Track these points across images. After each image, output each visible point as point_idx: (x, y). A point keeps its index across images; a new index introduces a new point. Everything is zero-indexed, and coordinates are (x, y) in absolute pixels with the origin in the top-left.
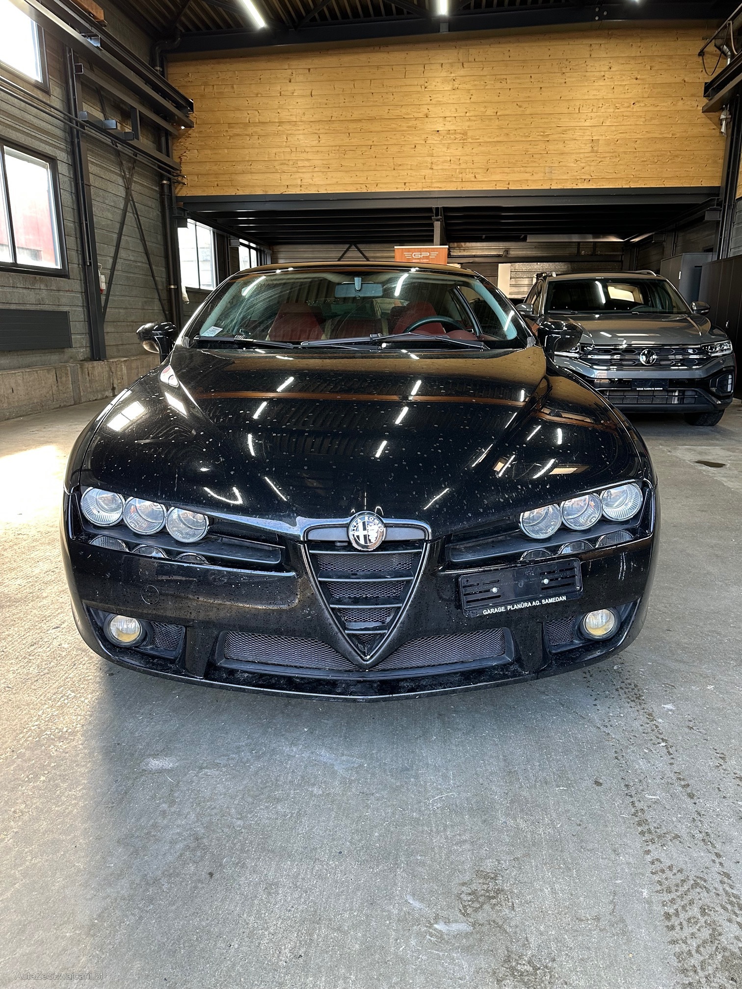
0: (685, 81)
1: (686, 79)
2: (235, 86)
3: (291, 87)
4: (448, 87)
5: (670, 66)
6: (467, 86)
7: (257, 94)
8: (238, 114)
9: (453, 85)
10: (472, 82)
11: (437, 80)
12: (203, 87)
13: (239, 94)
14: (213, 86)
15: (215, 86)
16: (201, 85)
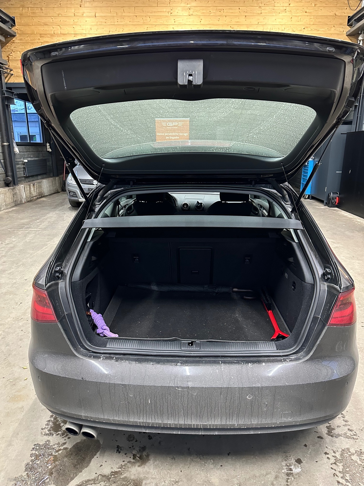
0: (336, 15)
1: (337, 14)
2: (43, 8)
3: (82, 10)
4: (186, 13)
5: (326, 4)
6: (199, 14)
7: (59, 14)
8: (46, 28)
9: (189, 12)
10: (201, 11)
11: (179, 8)
12: (21, 9)
13: (46, 14)
14: (28, 8)
15: (29, 8)
16: (20, 7)
